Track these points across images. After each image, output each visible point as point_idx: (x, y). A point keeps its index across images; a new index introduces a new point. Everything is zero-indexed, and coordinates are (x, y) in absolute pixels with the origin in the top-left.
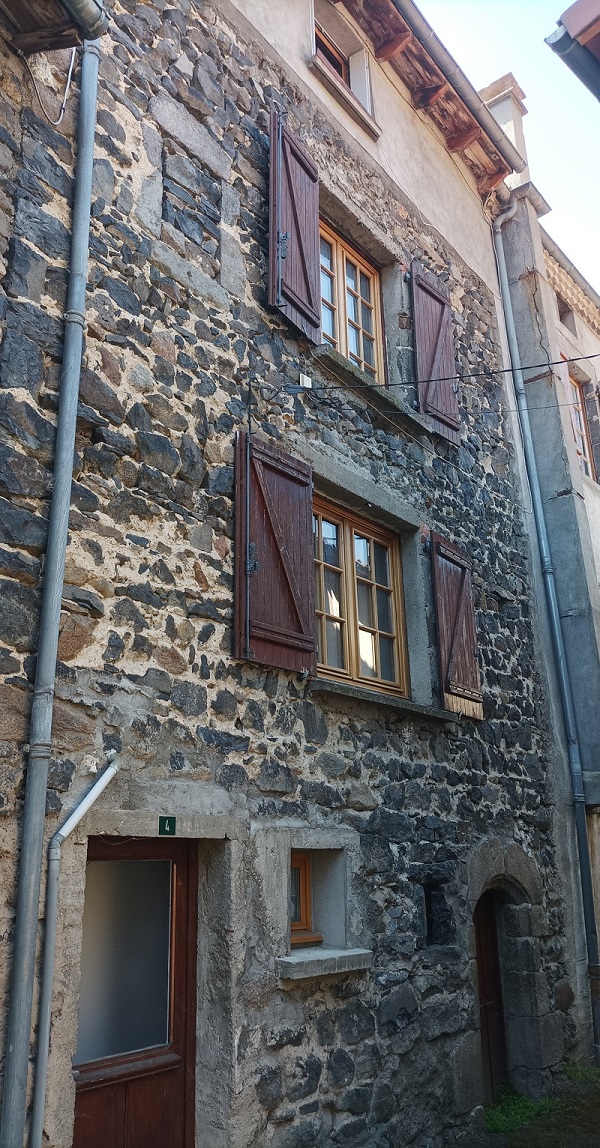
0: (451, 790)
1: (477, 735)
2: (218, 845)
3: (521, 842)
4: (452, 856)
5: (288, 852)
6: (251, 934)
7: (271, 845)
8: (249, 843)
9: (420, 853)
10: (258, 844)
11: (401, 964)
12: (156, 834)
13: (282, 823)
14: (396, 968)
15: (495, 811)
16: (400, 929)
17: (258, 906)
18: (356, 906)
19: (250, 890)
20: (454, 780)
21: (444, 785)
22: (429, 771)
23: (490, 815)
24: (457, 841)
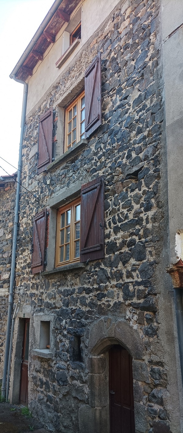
0: (87, 296)
1: (103, 266)
2: (29, 319)
3: (129, 320)
4: (83, 326)
5: (40, 322)
6: (32, 341)
7: (37, 320)
8: (33, 319)
9: (72, 323)
10: (34, 319)
11: (63, 363)
12: (23, 317)
13: (39, 314)
14: (62, 364)
15: (112, 304)
16: (63, 350)
17: (34, 335)
18: (53, 339)
19: (32, 331)
20: (88, 291)
21: (84, 294)
22: (77, 291)
23: (109, 305)
24: (86, 319)
